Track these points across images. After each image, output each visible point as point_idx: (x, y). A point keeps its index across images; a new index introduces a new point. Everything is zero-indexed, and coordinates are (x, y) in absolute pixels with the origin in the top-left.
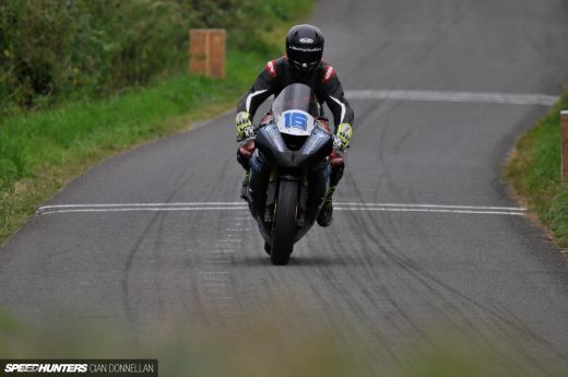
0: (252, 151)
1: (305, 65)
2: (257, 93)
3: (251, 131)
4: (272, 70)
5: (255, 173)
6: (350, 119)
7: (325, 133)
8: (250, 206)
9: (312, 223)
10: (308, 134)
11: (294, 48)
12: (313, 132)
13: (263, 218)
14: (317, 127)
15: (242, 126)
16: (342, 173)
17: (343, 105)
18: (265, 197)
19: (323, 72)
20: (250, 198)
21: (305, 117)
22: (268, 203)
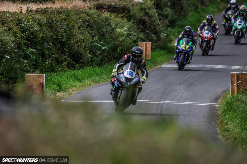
0: (115, 81)
1: (136, 59)
2: (120, 64)
3: (116, 75)
4: (126, 58)
5: (116, 87)
6: (147, 76)
7: (138, 78)
8: (113, 97)
9: (130, 105)
10: (133, 78)
11: (134, 53)
12: (135, 78)
13: (116, 101)
14: (136, 76)
15: (114, 73)
16: (141, 91)
17: (146, 72)
18: (117, 95)
19: (141, 61)
20: (113, 95)
21: (132, 72)
22: (118, 96)
